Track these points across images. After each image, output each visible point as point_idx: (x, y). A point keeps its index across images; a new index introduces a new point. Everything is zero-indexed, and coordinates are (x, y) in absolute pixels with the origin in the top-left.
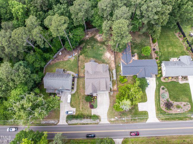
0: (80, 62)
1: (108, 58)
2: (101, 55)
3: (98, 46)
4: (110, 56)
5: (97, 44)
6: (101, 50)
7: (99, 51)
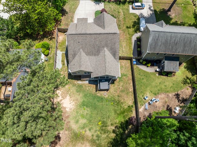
0: (130, 90)
1: (68, 97)
2: (84, 105)
3: (90, 130)
4: (63, 101)
5: (93, 135)
6: (83, 116)
7: (88, 116)
